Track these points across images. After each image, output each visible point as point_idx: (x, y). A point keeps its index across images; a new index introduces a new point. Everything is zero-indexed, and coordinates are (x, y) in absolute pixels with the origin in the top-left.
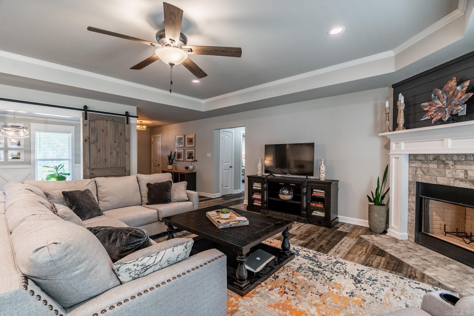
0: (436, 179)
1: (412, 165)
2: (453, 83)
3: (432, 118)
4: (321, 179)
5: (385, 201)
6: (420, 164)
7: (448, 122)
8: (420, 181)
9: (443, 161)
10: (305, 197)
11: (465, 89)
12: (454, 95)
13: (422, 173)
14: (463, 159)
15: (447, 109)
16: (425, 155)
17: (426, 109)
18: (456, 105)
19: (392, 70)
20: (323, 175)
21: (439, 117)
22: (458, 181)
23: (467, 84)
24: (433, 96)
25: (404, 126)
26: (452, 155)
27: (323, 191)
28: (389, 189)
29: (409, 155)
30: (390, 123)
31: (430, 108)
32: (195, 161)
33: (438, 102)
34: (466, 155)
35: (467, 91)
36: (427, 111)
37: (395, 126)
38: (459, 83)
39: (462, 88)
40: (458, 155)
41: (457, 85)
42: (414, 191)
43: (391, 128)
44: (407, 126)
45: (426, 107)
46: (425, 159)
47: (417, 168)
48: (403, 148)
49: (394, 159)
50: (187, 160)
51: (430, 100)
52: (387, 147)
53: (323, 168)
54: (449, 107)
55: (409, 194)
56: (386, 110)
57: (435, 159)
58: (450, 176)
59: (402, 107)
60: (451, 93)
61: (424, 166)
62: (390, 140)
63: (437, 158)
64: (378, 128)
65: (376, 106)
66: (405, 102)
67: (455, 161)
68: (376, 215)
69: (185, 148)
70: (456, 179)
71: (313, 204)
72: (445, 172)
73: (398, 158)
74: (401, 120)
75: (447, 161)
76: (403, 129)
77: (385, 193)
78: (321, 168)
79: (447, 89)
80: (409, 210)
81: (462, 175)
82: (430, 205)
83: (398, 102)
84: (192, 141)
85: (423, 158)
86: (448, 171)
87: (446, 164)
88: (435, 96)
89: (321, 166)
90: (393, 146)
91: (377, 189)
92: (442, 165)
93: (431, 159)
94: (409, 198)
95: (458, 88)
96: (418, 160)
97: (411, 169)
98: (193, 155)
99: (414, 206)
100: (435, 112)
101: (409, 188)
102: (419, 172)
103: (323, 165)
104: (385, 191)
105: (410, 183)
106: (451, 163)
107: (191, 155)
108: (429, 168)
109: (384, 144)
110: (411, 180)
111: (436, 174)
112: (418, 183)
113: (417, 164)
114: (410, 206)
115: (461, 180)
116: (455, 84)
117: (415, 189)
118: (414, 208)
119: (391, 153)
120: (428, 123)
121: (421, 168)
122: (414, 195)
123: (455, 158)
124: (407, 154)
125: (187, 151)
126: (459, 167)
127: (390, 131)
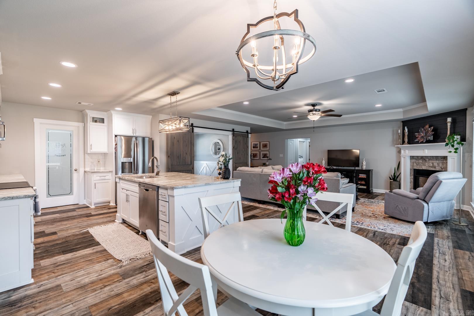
0: (422, 167)
1: (412, 161)
2: (427, 126)
3: (419, 141)
4: (363, 169)
5: (398, 179)
6: (415, 160)
7: (425, 143)
8: (415, 168)
9: (424, 159)
10: (355, 178)
11: (431, 130)
12: (428, 132)
13: (416, 165)
14: (432, 158)
15: (425, 137)
16: (418, 157)
17: (417, 136)
18: (428, 136)
19: (402, 118)
20: (364, 166)
21: (422, 141)
22: (430, 167)
23: (432, 128)
24: (420, 130)
25: (408, 142)
26: (428, 156)
27: (365, 175)
28: (400, 173)
29: (410, 156)
30: (401, 141)
31: (419, 136)
32: (269, 159)
33: (422, 133)
34: (433, 156)
35: (432, 131)
36: (417, 137)
37: (403, 143)
38: (430, 127)
39: (431, 129)
40: (430, 156)
41: (429, 128)
42: (413, 174)
43: (401, 143)
44: (409, 143)
45: (417, 135)
46: (417, 158)
47: (414, 162)
48: (407, 153)
49: (403, 158)
50: (262, 159)
51: (418, 132)
52: (399, 152)
53: (364, 163)
54: (426, 137)
55: (410, 175)
56: (399, 134)
57: (421, 158)
58: (427, 165)
59: (406, 134)
60: (427, 131)
61: (417, 161)
62: (401, 149)
63: (422, 158)
64: (394, 143)
65: (393, 131)
66: (408, 131)
67: (429, 159)
68: (394, 186)
69: (260, 151)
70: (429, 167)
71: (359, 182)
72: (425, 164)
73: (405, 158)
74: (406, 140)
75: (426, 159)
76: (407, 144)
77: (399, 175)
78: (363, 163)
79: (425, 129)
80: (410, 183)
81: (431, 165)
82: (420, 179)
83: (405, 131)
84: (266, 146)
85: (416, 158)
86: (426, 163)
87: (426, 160)
88: (421, 131)
89: (363, 162)
90: (402, 152)
91: (395, 173)
92: (424, 161)
93: (420, 158)
94: (410, 176)
95: (429, 129)
96: (414, 159)
97: (411, 163)
98: (267, 155)
99: (412, 180)
100: (420, 138)
101: (410, 172)
102: (415, 164)
103: (364, 161)
104: (399, 174)
105: (411, 169)
106: (427, 160)
107: (266, 155)
108: (419, 162)
109: (398, 150)
110: (411, 168)
111: (422, 165)
112: (415, 170)
113: (414, 161)
114: (411, 180)
115: (431, 167)
116: (428, 127)
117: (413, 172)
118: (413, 182)
119: (401, 155)
120: (417, 143)
121: (415, 162)
122: (412, 175)
123: (429, 158)
124: (409, 156)
125: (262, 153)
126: (430, 161)
127: (401, 145)
